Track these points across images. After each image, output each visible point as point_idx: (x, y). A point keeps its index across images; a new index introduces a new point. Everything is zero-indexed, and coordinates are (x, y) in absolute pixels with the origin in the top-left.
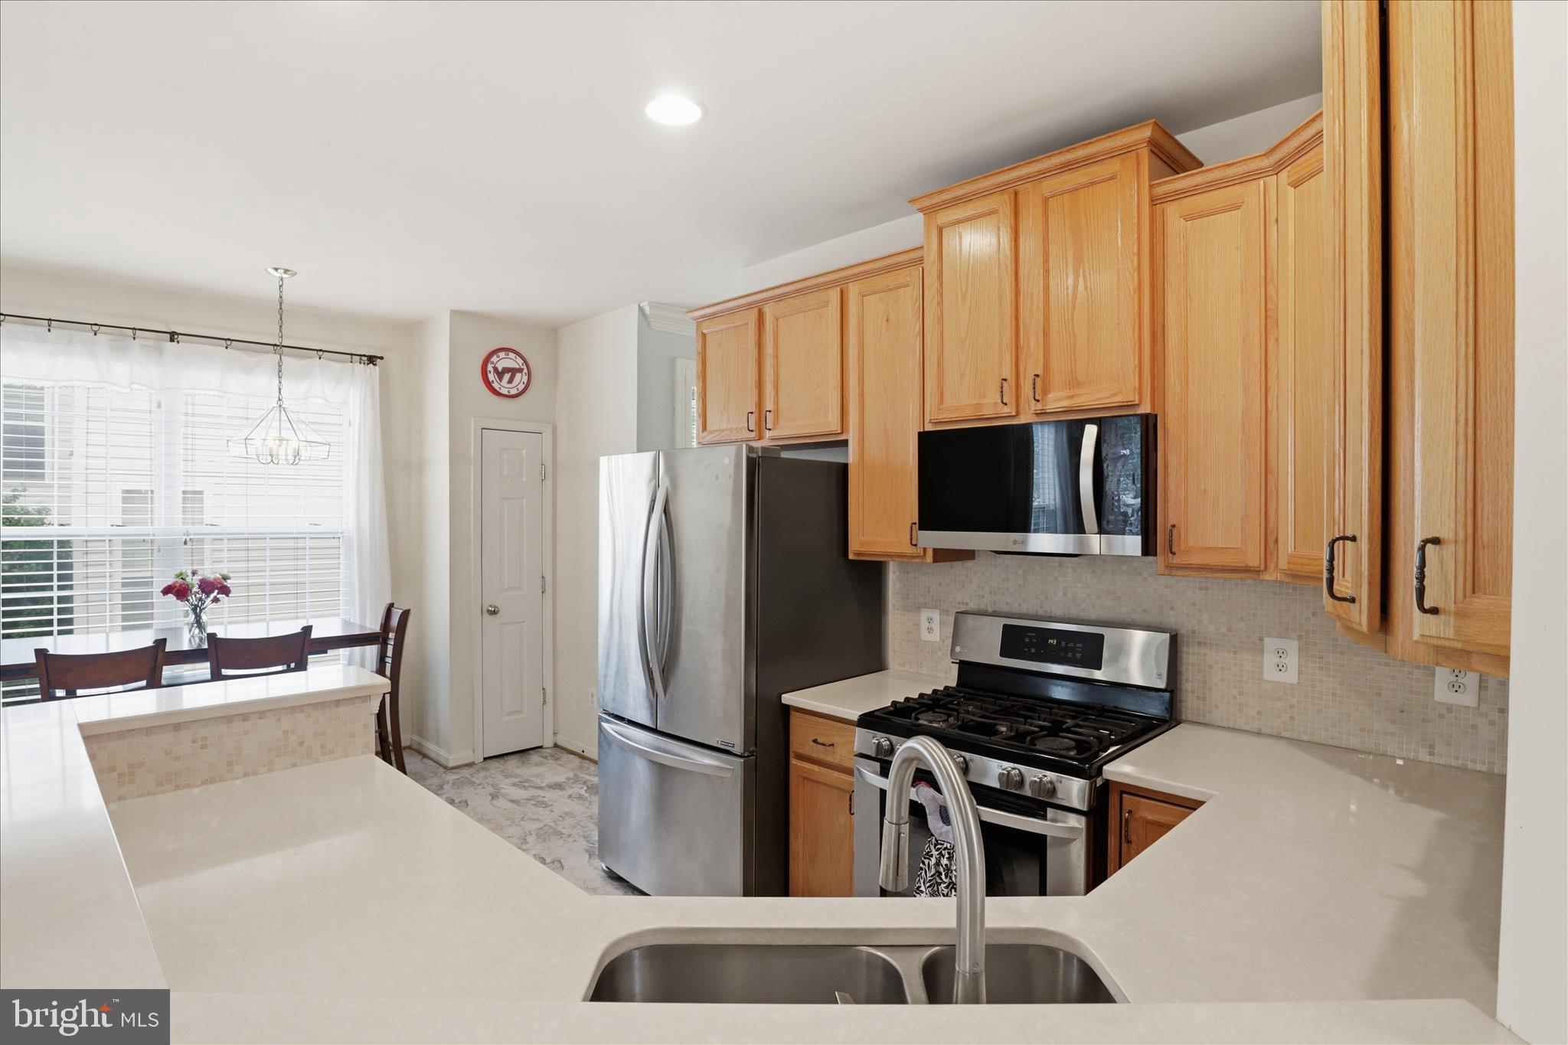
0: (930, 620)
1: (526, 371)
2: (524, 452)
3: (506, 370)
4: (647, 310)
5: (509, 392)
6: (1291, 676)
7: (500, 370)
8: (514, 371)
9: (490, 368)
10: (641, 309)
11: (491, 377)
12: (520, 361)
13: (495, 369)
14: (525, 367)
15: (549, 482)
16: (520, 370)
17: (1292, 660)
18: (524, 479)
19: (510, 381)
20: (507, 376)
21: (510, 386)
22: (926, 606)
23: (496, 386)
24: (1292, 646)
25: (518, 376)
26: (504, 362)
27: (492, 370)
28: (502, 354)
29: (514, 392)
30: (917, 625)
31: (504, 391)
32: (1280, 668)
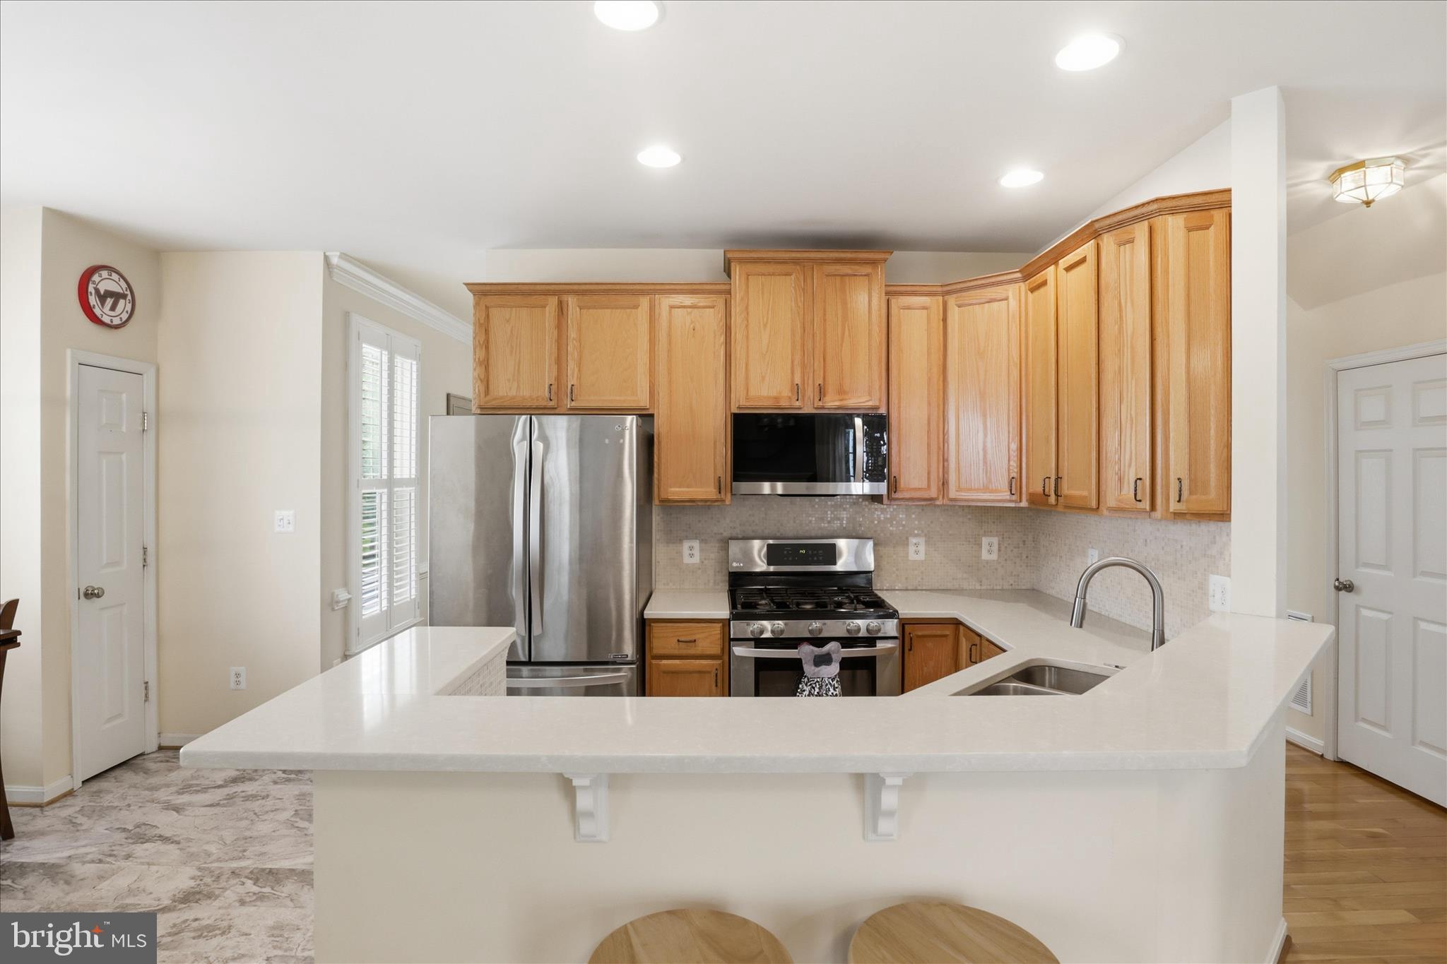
0: (691, 548)
1: (129, 297)
2: (124, 396)
3: (109, 294)
4: (335, 260)
5: (112, 321)
6: (922, 556)
7: (102, 292)
8: (117, 297)
9: (91, 288)
10: (326, 258)
11: (93, 300)
12: (124, 285)
13: (97, 291)
14: (128, 293)
15: (151, 435)
16: (124, 296)
17: (922, 548)
18: (124, 429)
19: (113, 308)
20: (109, 302)
21: (112, 313)
22: (687, 538)
23: (97, 311)
24: (922, 541)
25: (122, 302)
26: (105, 283)
27: (93, 292)
28: (105, 274)
29: (117, 321)
30: (680, 554)
31: (106, 319)
32: (917, 552)
